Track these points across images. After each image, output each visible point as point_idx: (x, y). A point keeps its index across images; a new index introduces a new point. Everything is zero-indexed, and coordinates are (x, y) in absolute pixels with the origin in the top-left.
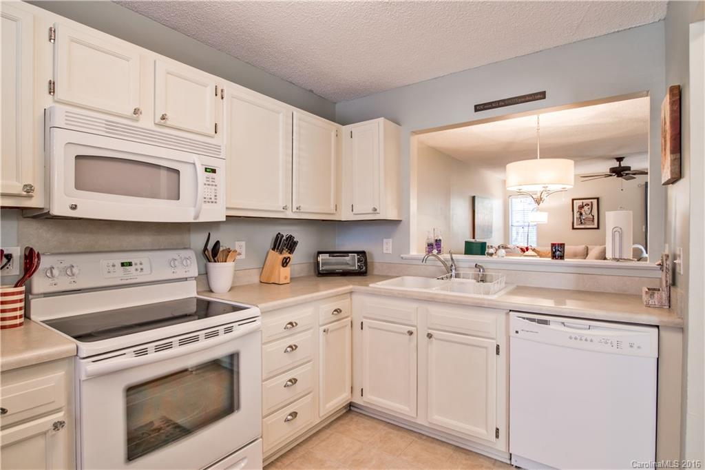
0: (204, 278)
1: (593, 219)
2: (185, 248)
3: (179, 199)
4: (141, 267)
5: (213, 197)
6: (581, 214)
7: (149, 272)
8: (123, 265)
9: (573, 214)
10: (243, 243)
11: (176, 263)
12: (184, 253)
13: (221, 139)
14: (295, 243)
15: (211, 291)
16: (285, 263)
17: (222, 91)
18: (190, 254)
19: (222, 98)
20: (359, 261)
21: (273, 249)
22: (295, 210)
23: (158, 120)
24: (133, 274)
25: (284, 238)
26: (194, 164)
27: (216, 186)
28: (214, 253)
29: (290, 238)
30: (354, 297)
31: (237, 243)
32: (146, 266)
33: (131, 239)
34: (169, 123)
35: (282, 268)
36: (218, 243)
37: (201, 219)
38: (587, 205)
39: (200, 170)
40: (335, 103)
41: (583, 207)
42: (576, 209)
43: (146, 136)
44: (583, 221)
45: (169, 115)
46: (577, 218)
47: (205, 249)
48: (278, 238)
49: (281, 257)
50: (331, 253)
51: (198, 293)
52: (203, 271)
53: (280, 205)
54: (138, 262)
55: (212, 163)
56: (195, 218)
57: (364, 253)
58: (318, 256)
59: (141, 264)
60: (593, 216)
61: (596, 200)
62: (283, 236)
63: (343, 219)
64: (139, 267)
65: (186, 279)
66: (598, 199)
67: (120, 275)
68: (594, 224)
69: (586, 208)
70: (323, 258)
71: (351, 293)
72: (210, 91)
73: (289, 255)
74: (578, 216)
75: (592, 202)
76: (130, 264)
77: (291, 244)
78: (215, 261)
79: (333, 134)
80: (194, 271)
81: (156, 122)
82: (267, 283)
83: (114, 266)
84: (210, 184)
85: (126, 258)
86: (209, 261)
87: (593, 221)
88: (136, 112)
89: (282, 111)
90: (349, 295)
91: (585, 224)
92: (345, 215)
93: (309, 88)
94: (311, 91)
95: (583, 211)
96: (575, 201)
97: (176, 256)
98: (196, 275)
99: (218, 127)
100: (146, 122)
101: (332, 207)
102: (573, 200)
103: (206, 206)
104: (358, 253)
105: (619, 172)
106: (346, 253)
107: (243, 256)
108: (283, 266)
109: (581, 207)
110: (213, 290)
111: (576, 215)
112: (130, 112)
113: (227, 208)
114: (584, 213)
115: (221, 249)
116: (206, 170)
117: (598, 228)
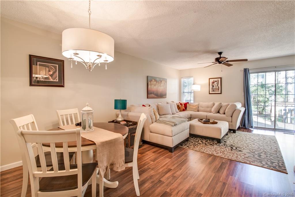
1: (219, 88)
6: (213, 86)
9: (209, 87)
38: (216, 81)
41: (214, 82)
42: (211, 84)
44: (214, 90)
46: (211, 88)
60: (219, 87)
61: (220, 79)
66: (221, 78)
68: (219, 91)
69: (215, 83)
74: (212, 87)
75: (218, 80)
87: (219, 90)
96: (210, 80)
102: (209, 79)
109: (213, 83)
111: (211, 87)
114: (214, 86)
117: (221, 93)
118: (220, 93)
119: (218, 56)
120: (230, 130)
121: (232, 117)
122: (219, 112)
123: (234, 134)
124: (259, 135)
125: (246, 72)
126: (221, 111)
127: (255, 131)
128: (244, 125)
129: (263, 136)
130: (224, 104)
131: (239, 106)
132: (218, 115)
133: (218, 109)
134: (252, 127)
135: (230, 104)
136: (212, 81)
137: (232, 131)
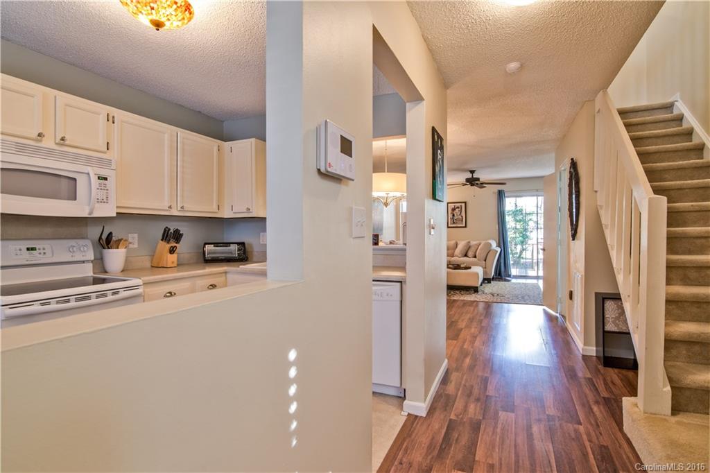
0: (99, 262)
2: (83, 238)
3: (75, 199)
4: (44, 251)
5: (105, 198)
6: (454, 215)
7: (51, 255)
8: (28, 249)
10: (136, 235)
11: (75, 248)
12: (81, 242)
13: (113, 155)
14: (181, 235)
15: (106, 272)
16: (172, 251)
17: (113, 117)
18: (88, 242)
19: (113, 123)
20: (239, 250)
21: (162, 240)
22: (179, 209)
23: (58, 140)
24: (36, 257)
25: (172, 231)
26: (88, 174)
27: (107, 190)
28: (107, 242)
29: (177, 231)
30: (228, 275)
31: (130, 235)
32: (48, 251)
33: (36, 230)
34: (67, 142)
35: (169, 255)
36: (111, 233)
37: (95, 215)
38: (458, 208)
39: (94, 179)
40: (223, 122)
42: (450, 211)
43: (48, 153)
44: (455, 221)
45: (67, 137)
47: (100, 238)
48: (166, 231)
49: (168, 246)
50: (216, 244)
51: (94, 273)
52: (98, 256)
53: (167, 205)
54: (42, 248)
55: (104, 173)
56: (90, 214)
57: (243, 244)
58: (204, 247)
59: (44, 249)
60: (462, 217)
62: (169, 230)
63: (225, 217)
64: (42, 251)
65: (83, 262)
66: (465, 203)
67: (26, 257)
69: (457, 210)
70: (209, 248)
71: (226, 273)
72: (103, 118)
73: (175, 245)
74: (452, 217)
75: (461, 206)
76: (34, 249)
77: (177, 236)
78: (109, 248)
79: (216, 149)
80: (90, 255)
81: (57, 142)
82: (157, 267)
83: (20, 250)
84: (102, 188)
85: (31, 244)
86: (104, 248)
87: (462, 220)
88: (40, 135)
89: (167, 131)
90: (224, 274)
91: (456, 223)
92: (227, 214)
93: (198, 110)
94: (200, 112)
95: (455, 213)
97: (75, 244)
98: (92, 258)
99: (110, 145)
100: (48, 143)
101: (215, 207)
103: (97, 205)
104: (238, 244)
105: (472, 182)
106: (228, 244)
107: (136, 246)
108: (170, 253)
109: (454, 210)
110: (107, 270)
111: (450, 216)
112: (35, 135)
113: (117, 207)
115: (114, 239)
116: (99, 178)
117: (466, 227)
118: (464, 225)
119: (469, 176)
120: (484, 279)
121: (485, 260)
122: (466, 255)
123: (490, 284)
124: (519, 283)
125: (501, 195)
126: (470, 253)
127: (514, 281)
128: (500, 274)
129: (525, 284)
130: (473, 243)
131: (494, 245)
132: (465, 259)
133: (465, 251)
134: (509, 276)
135: (483, 243)
136: (451, 206)
137: (487, 280)
